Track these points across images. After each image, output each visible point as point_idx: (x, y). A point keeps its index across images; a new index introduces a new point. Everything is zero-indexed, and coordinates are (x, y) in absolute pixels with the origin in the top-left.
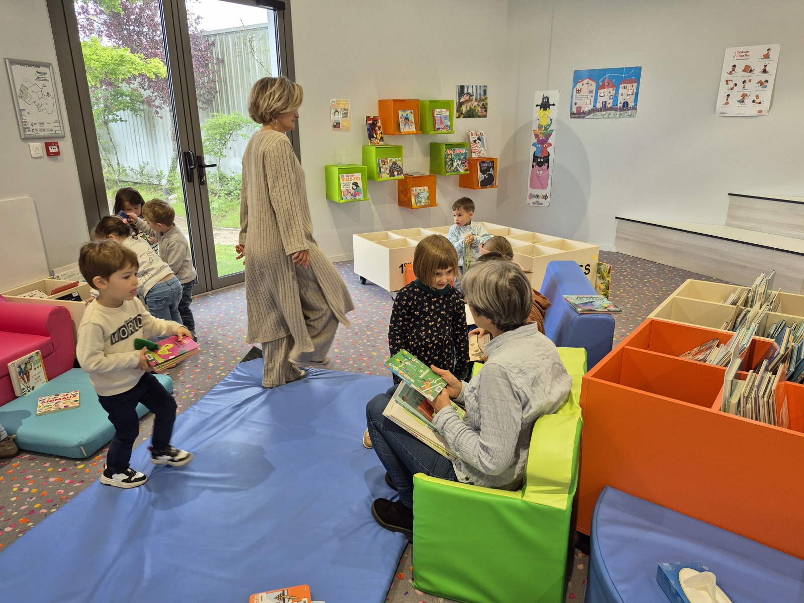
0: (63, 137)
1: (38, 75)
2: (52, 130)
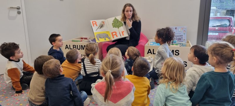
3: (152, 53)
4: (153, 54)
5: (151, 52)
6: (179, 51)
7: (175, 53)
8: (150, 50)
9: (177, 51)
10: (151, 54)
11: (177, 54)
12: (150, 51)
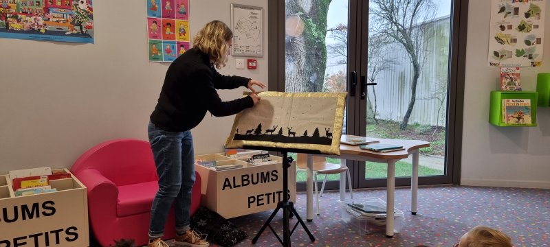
0: (262, 57)
1: (251, 15)
2: (254, 51)
3: (232, 185)
4: (235, 187)
5: (229, 185)
6: (276, 172)
7: (271, 176)
8: (227, 180)
9: (274, 173)
10: (231, 188)
11: (274, 178)
12: (227, 184)
